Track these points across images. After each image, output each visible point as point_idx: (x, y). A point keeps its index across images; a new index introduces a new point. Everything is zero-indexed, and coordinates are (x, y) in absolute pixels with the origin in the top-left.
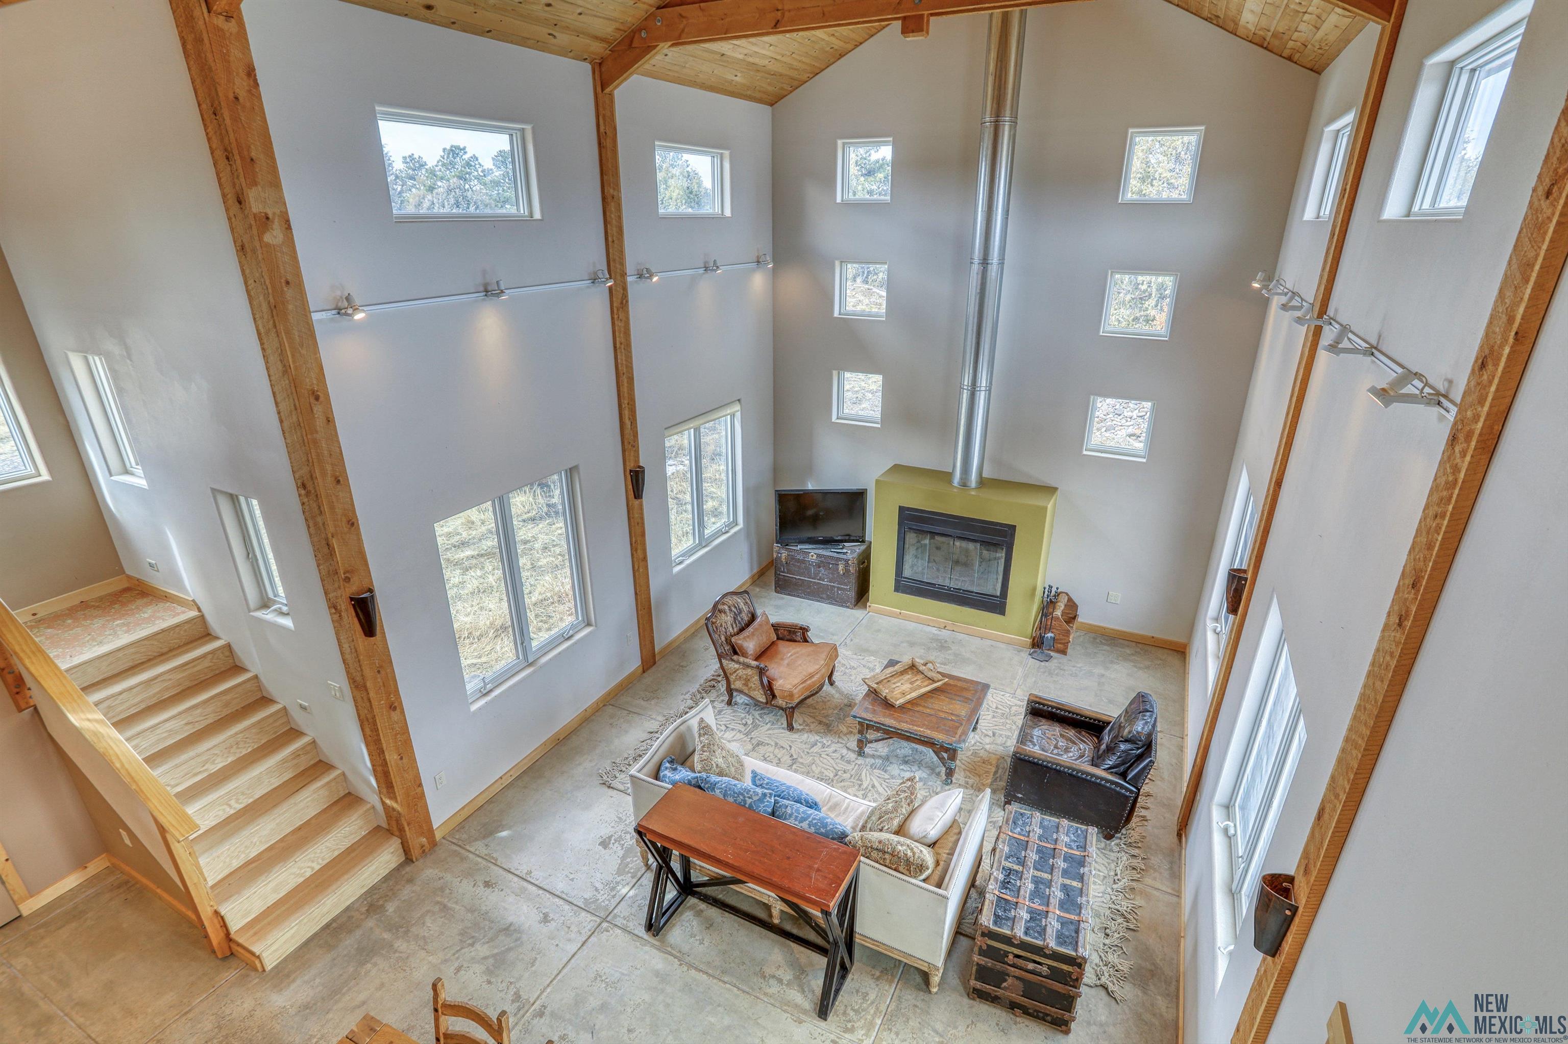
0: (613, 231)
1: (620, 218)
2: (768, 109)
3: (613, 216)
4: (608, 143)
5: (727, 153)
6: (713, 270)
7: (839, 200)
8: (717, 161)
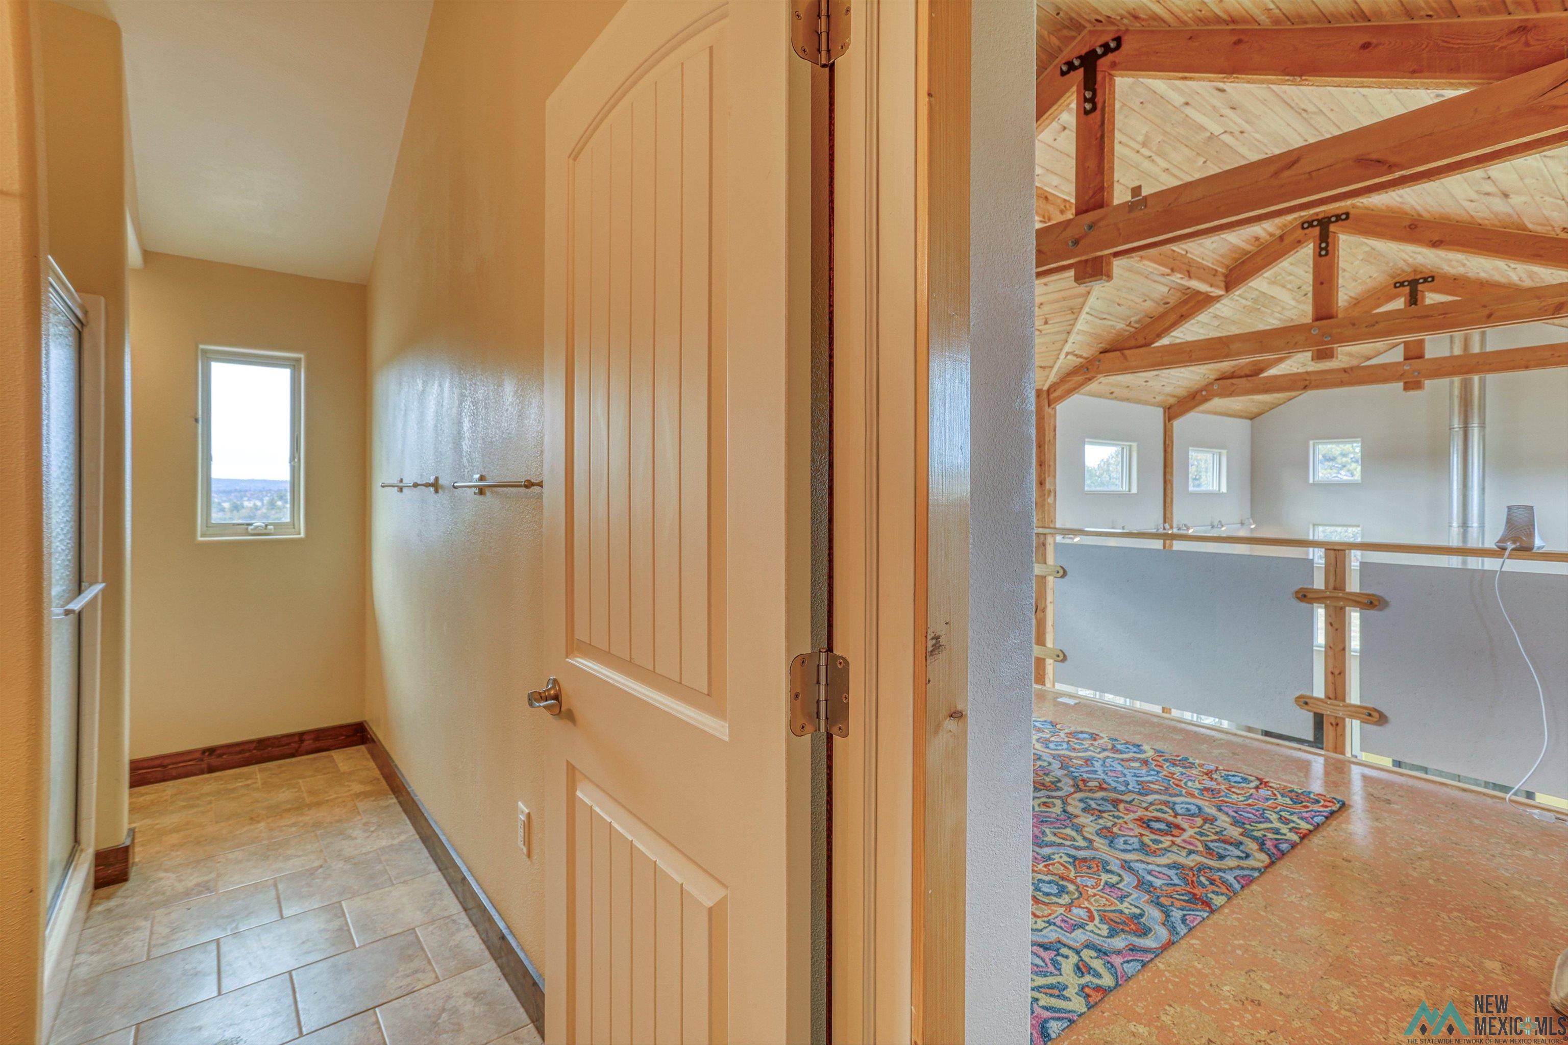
0: (1168, 500)
1: (1172, 493)
2: (1248, 422)
3: (1169, 492)
4: (1169, 450)
5: (1224, 452)
6: (1217, 527)
7: (1311, 481)
8: (1216, 457)
